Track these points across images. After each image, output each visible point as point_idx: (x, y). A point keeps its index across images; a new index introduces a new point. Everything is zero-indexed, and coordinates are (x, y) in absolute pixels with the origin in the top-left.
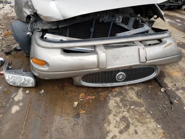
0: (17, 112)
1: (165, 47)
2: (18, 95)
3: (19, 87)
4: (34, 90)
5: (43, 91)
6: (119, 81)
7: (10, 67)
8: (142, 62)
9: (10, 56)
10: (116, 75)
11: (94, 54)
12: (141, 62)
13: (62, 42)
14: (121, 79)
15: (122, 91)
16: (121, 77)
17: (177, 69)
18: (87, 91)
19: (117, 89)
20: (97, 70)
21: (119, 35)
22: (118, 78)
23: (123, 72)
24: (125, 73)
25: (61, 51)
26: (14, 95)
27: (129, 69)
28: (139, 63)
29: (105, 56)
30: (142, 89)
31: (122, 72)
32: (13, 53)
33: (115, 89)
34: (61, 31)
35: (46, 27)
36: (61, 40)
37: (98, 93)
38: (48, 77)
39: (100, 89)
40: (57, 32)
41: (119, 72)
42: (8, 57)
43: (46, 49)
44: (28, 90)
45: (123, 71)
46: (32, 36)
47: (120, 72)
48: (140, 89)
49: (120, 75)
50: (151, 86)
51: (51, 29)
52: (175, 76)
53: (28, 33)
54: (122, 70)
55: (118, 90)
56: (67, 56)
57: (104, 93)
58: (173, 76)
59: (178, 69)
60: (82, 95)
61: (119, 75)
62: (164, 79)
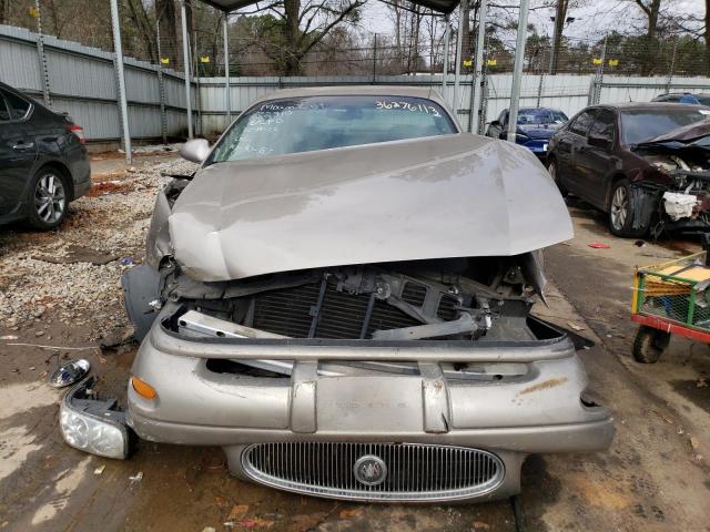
0: (46, 524)
1: (522, 393)
2: (72, 477)
3: (84, 453)
4: (117, 469)
5: (139, 476)
6: (366, 483)
7: (88, 392)
8: (432, 432)
9: (111, 357)
10: (354, 463)
11: (283, 386)
12: (431, 429)
13: (220, 339)
14: (370, 480)
15: (370, 521)
16: (370, 472)
17: (621, 480)
18: (260, 502)
19: (358, 514)
20: (288, 436)
21: (380, 335)
22: (359, 472)
23: (378, 455)
24: (382, 458)
25: (198, 366)
26: (62, 473)
27: (392, 447)
28: (423, 433)
29: (312, 396)
30: (445, 527)
31: (373, 453)
32: (121, 351)
33: (352, 513)
34: (231, 306)
35: (194, 293)
36: (219, 333)
37: (291, 512)
38: (153, 436)
39: (304, 503)
40: (219, 308)
41: (363, 455)
42: (103, 360)
43: (163, 354)
44: (103, 467)
45: (377, 450)
46: (160, 309)
47: (368, 453)
48: (436, 525)
49: (367, 463)
50: (482, 525)
51: (204, 300)
52: (598, 504)
53: (154, 303)
54: (373, 446)
55: (361, 518)
56: (207, 382)
57: (308, 517)
58: (592, 503)
59: (626, 483)
60: (240, 510)
61: (363, 464)
62: (549, 508)
